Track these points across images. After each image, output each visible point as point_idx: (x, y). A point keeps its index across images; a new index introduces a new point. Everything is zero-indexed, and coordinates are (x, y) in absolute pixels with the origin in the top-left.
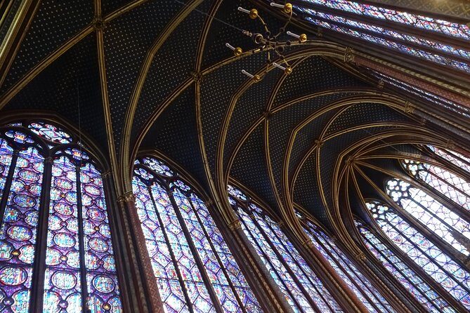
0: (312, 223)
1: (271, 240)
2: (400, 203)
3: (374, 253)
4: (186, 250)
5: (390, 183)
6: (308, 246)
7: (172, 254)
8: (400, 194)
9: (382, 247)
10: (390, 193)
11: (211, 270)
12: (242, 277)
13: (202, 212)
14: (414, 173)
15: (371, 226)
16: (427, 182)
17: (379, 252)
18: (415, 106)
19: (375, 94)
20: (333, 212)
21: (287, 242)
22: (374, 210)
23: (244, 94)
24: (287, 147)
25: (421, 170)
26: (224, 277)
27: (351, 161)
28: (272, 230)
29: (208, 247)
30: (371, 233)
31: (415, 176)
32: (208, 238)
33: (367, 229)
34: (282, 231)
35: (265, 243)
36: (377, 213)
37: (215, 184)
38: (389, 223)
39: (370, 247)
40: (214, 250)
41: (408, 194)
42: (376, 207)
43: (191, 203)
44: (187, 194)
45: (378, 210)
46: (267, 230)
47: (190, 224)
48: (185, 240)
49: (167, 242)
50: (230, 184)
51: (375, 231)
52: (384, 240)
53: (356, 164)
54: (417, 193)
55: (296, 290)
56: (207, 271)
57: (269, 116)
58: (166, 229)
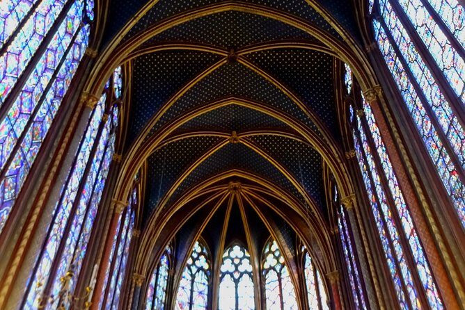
0: (137, 195)
1: (95, 159)
2: (223, 276)
3: (149, 291)
4: (26, 56)
5: (237, 249)
6: (115, 207)
7: (11, 38)
8: (232, 269)
9: (161, 295)
10: (226, 258)
11: (22, 104)
12: (36, 149)
13: (77, 50)
14: (266, 266)
15: (175, 265)
16: (267, 286)
17: (154, 296)
18: (356, 206)
19: (337, 156)
20: (166, 210)
21: (102, 179)
22: (195, 255)
23: (241, 13)
24: (208, 103)
25: (275, 270)
26: (23, 126)
27: (235, 189)
28: (105, 153)
29: (45, 82)
30: (168, 271)
31: (263, 269)
32: (54, 76)
33: (168, 263)
34: (110, 166)
35: (88, 153)
36: (194, 260)
37: (118, 45)
38: (193, 281)
39: (153, 282)
40: (45, 93)
41: (239, 278)
42: (199, 254)
43: (78, 30)
44: (85, 20)
45: (198, 259)
46: (101, 146)
47: (57, 42)
48: (37, 47)
49: (21, 25)
50: (123, 67)
51: (174, 274)
52: (171, 292)
53: (235, 196)
54: (247, 285)
55: (60, 229)
56: (18, 98)
57: (232, 60)
58: (34, 14)
